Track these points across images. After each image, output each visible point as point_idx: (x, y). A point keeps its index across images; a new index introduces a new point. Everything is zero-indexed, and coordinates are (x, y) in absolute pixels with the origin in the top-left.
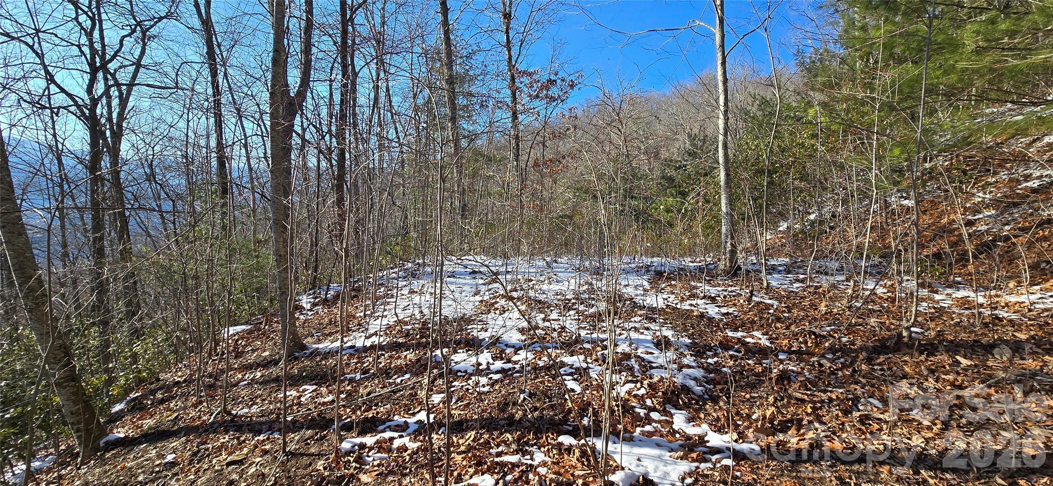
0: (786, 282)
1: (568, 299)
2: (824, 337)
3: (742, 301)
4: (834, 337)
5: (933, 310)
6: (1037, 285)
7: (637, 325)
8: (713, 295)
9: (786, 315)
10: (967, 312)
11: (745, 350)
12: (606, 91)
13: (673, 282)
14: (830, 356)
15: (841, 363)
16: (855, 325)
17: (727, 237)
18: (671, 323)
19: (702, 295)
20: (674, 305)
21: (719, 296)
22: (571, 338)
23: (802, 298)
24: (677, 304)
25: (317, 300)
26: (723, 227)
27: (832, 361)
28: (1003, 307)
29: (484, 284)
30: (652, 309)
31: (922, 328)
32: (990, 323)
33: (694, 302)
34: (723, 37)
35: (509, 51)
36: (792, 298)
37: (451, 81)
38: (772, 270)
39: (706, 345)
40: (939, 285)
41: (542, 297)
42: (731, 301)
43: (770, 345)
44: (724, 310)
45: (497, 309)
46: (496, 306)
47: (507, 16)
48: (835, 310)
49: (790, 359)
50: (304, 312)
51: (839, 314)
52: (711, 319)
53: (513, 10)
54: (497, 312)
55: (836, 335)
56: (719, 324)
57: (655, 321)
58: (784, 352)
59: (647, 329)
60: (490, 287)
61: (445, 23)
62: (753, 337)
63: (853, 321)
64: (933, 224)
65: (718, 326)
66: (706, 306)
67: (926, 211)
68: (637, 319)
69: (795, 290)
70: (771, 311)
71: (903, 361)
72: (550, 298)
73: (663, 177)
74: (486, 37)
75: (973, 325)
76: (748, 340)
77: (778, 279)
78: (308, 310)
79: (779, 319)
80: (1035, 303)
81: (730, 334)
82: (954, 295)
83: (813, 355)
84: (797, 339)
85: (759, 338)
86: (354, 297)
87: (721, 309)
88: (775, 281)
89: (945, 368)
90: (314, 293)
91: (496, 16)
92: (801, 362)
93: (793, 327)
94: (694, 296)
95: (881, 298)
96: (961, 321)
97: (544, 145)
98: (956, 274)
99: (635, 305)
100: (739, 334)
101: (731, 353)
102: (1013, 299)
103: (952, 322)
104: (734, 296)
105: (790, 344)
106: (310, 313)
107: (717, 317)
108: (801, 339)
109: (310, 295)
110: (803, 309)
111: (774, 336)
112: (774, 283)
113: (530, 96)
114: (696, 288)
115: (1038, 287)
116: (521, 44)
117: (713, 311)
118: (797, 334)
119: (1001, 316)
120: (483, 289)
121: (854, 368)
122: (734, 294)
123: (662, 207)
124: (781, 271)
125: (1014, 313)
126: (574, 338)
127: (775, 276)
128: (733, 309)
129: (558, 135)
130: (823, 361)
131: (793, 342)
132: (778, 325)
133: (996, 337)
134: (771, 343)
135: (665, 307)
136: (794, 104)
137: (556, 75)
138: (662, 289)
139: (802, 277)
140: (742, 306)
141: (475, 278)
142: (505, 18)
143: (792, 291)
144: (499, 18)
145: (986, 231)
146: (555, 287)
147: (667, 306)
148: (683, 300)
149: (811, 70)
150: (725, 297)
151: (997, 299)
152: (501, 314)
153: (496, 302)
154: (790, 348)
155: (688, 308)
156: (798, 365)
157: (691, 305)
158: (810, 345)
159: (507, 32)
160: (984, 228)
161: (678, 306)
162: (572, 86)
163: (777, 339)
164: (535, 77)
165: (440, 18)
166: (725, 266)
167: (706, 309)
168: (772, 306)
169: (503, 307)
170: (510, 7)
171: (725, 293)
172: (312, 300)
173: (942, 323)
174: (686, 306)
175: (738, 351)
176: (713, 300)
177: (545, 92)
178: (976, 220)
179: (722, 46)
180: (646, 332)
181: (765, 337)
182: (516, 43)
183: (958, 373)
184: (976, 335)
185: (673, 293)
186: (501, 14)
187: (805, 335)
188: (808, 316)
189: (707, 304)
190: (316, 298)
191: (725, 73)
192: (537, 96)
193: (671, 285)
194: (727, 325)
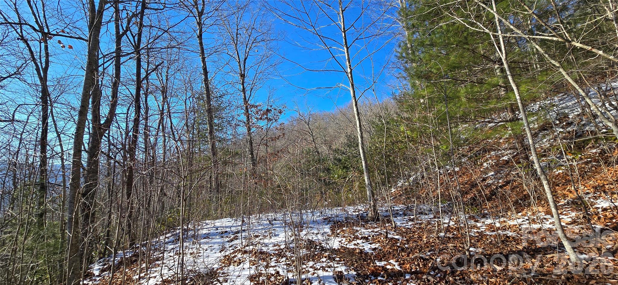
0: (404, 222)
1: (281, 249)
2: (428, 260)
3: (382, 238)
4: (433, 259)
5: (477, 235)
6: (519, 212)
7: (324, 265)
8: (366, 236)
9: (406, 246)
10: (493, 233)
11: (387, 276)
12: (301, 113)
13: (344, 228)
14: (432, 273)
15: (439, 277)
16: (442, 250)
17: (370, 197)
18: (344, 260)
19: (360, 236)
20: (345, 246)
21: (370, 236)
22: (283, 280)
23: (414, 232)
24: (347, 245)
25: (105, 266)
26: (368, 192)
27: (434, 276)
28: (508, 229)
29: (228, 241)
30: (333, 251)
31: (475, 248)
32: (505, 240)
33: (356, 242)
34: (354, 92)
35: (245, 94)
36: (409, 233)
37: (209, 111)
38: (396, 214)
39: (365, 275)
40: (478, 217)
41: (265, 249)
42: (377, 239)
43: (400, 269)
44: (373, 246)
45: (236, 261)
46: (235, 259)
47: (243, 76)
48: (431, 240)
49: (412, 279)
50: (94, 278)
51: (433, 243)
52: (366, 254)
53: (246, 72)
54: (236, 264)
55: (433, 257)
56: (371, 257)
57: (334, 260)
58: (408, 273)
59: (329, 267)
60: (233, 243)
61: (206, 80)
62: (390, 264)
63: (441, 247)
64: (469, 180)
65: (371, 259)
66: (363, 244)
67: (464, 173)
68: (324, 259)
69: (409, 227)
70: (398, 244)
71: (469, 272)
72: (271, 249)
73: (335, 159)
74: (230, 87)
75: (497, 243)
76: (388, 267)
77: (400, 220)
78: (97, 276)
79: (403, 250)
80: (521, 225)
81: (378, 264)
82: (486, 223)
83: (423, 273)
84: (414, 263)
85: (394, 265)
86: (134, 261)
87: (371, 246)
88: (399, 222)
89: (490, 274)
90: (104, 261)
91: (236, 75)
92: (418, 279)
93: (411, 255)
94: (357, 238)
95: (452, 228)
96: (492, 241)
97: (266, 145)
98: (484, 208)
99: (323, 249)
100: (383, 263)
101: (379, 278)
102: (511, 223)
103: (488, 242)
104: (378, 235)
105: (410, 267)
106: (98, 279)
107: (370, 252)
108: (416, 263)
109: (100, 262)
110: (415, 241)
111: (402, 262)
112: (398, 224)
113: (257, 118)
114: (357, 231)
115: (520, 214)
116: (251, 90)
117: (367, 247)
118: (414, 260)
119: (508, 235)
120: (227, 245)
121: (446, 280)
122: (378, 233)
123: (336, 176)
124: (401, 214)
125: (514, 232)
126: (285, 280)
127: (399, 218)
128: (378, 245)
129: (274, 139)
130: (430, 278)
131: (412, 266)
132: (403, 254)
133: (509, 249)
134: (401, 267)
135: (340, 248)
136: (395, 118)
137: (271, 106)
138: (339, 234)
139: (412, 217)
140: (383, 242)
141: (222, 237)
142: (241, 76)
143: (408, 228)
144: (238, 77)
145: (492, 183)
146: (274, 240)
147: (342, 247)
148: (350, 241)
149: (400, 102)
150: (373, 236)
151: (505, 224)
152: (238, 265)
153: (235, 256)
154: (411, 270)
155: (353, 247)
156: (417, 282)
157: (355, 244)
158: (421, 266)
159: (243, 84)
160: (491, 182)
161: (348, 246)
162: (280, 112)
163: (403, 264)
164: (259, 108)
165: (203, 77)
166: (372, 215)
167: (363, 246)
168: (399, 240)
169: (240, 260)
170: (244, 71)
171: (373, 234)
172: (101, 267)
173: (484, 243)
174: (351, 246)
175: (383, 277)
176: (366, 239)
177: (265, 116)
178: (487, 177)
179: (354, 96)
180: (329, 270)
181: (397, 263)
182: (248, 89)
183: (497, 277)
184: (500, 249)
185: (344, 237)
186: (239, 75)
187: (418, 260)
188: (418, 246)
189: (363, 243)
190: (105, 265)
191: (357, 110)
192: (261, 119)
193: (343, 231)
194: (376, 257)
